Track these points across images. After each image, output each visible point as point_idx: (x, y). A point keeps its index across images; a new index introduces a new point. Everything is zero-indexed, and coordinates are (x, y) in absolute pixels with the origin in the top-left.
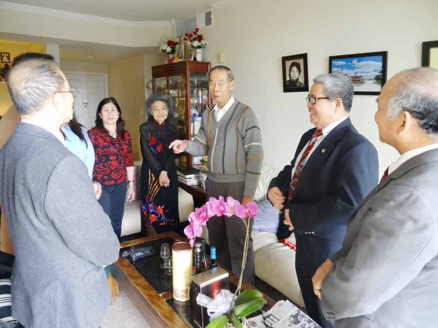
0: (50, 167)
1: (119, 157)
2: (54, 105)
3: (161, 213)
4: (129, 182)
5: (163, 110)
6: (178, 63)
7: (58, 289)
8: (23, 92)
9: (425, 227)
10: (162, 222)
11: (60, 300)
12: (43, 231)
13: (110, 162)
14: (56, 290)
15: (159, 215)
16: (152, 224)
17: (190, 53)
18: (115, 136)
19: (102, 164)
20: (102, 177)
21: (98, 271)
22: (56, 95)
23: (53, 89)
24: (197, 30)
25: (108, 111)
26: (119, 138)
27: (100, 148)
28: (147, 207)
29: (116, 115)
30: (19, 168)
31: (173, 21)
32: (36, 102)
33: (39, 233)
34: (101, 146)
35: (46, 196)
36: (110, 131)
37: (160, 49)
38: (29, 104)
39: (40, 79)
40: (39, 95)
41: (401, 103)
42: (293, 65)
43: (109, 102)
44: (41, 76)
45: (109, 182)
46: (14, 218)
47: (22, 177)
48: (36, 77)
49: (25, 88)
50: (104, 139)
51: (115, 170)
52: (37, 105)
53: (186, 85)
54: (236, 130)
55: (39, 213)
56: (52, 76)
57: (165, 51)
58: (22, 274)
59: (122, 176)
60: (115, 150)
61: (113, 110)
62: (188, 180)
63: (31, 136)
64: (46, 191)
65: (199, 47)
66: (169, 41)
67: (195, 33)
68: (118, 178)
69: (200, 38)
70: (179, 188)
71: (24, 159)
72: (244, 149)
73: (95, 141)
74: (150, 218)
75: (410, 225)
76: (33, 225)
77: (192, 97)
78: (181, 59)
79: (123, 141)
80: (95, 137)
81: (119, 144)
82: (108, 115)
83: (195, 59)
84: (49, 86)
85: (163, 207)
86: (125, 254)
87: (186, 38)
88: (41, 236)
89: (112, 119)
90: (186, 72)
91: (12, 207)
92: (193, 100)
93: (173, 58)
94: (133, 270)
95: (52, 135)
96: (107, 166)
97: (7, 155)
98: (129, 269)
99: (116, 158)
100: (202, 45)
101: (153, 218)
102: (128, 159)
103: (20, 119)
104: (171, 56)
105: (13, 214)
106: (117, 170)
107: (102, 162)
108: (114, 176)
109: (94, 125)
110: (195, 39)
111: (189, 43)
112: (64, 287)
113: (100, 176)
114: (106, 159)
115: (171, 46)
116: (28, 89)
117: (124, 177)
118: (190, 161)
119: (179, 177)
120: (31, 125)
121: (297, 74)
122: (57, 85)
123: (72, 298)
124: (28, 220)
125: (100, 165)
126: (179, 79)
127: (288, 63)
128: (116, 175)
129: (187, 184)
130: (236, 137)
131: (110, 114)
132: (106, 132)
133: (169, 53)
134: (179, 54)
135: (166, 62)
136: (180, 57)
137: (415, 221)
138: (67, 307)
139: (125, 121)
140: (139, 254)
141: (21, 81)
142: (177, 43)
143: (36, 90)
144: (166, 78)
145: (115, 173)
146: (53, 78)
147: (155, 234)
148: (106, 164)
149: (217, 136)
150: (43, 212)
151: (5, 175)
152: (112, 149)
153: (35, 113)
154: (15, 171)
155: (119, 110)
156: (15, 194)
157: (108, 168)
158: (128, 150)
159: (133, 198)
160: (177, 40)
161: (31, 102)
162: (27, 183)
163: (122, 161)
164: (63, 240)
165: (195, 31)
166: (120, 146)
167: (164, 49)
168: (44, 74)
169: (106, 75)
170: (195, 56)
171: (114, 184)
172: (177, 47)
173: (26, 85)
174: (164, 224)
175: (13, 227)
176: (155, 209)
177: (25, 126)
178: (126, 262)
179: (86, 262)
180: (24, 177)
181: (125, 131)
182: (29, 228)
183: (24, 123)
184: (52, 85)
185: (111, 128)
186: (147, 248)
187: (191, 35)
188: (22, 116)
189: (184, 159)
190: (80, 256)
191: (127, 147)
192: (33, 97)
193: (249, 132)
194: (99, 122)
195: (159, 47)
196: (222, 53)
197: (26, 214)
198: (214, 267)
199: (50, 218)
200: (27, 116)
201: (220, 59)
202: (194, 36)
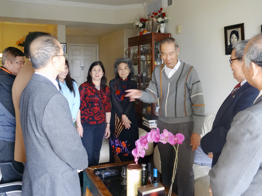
0: (47, 100)
1: (101, 104)
2: (53, 64)
3: (125, 147)
4: (107, 123)
5: (125, 70)
6: (147, 35)
7: (48, 179)
8: (36, 56)
9: (257, 136)
10: (126, 153)
11: (48, 186)
12: (41, 140)
13: (94, 108)
14: (46, 179)
15: (123, 148)
16: (117, 155)
17: (156, 27)
18: (99, 89)
19: (88, 109)
20: (88, 119)
21: (72, 171)
22: (54, 58)
23: (53, 54)
24: (161, 9)
25: (96, 71)
26: (101, 90)
27: (88, 96)
28: (114, 142)
29: (101, 74)
30: (30, 100)
31: (145, 4)
32: (43, 62)
33: (39, 141)
34: (89, 95)
35: (43, 117)
36: (96, 85)
37: (135, 25)
38: (39, 63)
39: (46, 48)
40: (44, 58)
41: (250, 57)
42: (233, 33)
43: (97, 65)
44: (46, 46)
45: (93, 122)
46: (26, 131)
47: (31, 105)
48: (43, 47)
49: (37, 54)
50: (91, 90)
51: (97, 113)
52: (43, 64)
53: (152, 51)
54: (185, 84)
55: (39, 128)
56: (53, 46)
57: (138, 26)
58: (29, 168)
59: (102, 118)
60: (98, 99)
61: (99, 70)
62: (150, 124)
63: (39, 82)
64: (43, 114)
65: (162, 22)
66: (141, 19)
67: (160, 12)
68: (99, 119)
69: (163, 15)
70: (139, 128)
71: (33, 95)
72: (190, 98)
73: (85, 91)
74: (117, 150)
75: (248, 136)
76: (36, 136)
77: (156, 60)
78: (149, 31)
79: (104, 93)
80: (85, 89)
81: (102, 95)
82: (96, 74)
83: (159, 31)
84: (50, 52)
85: (126, 142)
86: (98, 173)
87: (153, 15)
88: (40, 143)
89: (98, 76)
90: (152, 42)
91: (25, 125)
92: (157, 63)
93: (144, 31)
94: (102, 184)
95: (51, 82)
96: (92, 110)
97: (26, 93)
98: (99, 183)
99: (98, 105)
100: (165, 20)
101: (118, 150)
102: (107, 107)
103: (35, 72)
104: (142, 29)
105: (26, 129)
106: (99, 113)
107: (89, 108)
108: (96, 118)
109: (86, 80)
110: (159, 16)
111: (155, 19)
112: (51, 178)
113: (87, 117)
114: (92, 105)
115: (143, 22)
116: (39, 54)
117: (103, 120)
118: (153, 110)
119: (144, 122)
120: (39, 75)
121: (236, 40)
122: (55, 52)
123: (55, 185)
124: (33, 132)
125: (87, 110)
126: (147, 47)
127: (229, 32)
128: (97, 117)
129: (150, 127)
130: (184, 89)
131: (97, 73)
132: (93, 85)
133: (141, 28)
134: (148, 28)
135: (138, 35)
136: (148, 30)
137: (251, 133)
138: (52, 191)
139: (107, 79)
140: (107, 173)
141: (35, 50)
142: (147, 20)
143: (43, 55)
144: (137, 46)
145: (97, 116)
146: (53, 47)
147: (120, 161)
148: (91, 109)
149: (170, 89)
150: (41, 127)
151: (24, 105)
152: (96, 98)
153: (42, 68)
154: (28, 102)
155: (104, 71)
156: (28, 116)
157: (92, 112)
158: (107, 99)
159: (109, 135)
160: (147, 18)
161: (40, 61)
162: (34, 109)
163: (103, 107)
164: (52, 147)
165: (160, 10)
166: (102, 96)
167: (137, 24)
168: (48, 45)
169: (98, 46)
170: (159, 29)
171: (96, 124)
172: (147, 22)
173: (38, 51)
174: (127, 155)
175: (26, 137)
176: (120, 143)
177: (36, 76)
178: (98, 178)
179: (65, 164)
180: (32, 106)
181: (107, 86)
182: (33, 138)
183: (36, 74)
184: (52, 52)
185: (97, 83)
186: (113, 170)
187: (157, 14)
188: (35, 70)
189: (149, 109)
190: (61, 159)
191: (106, 97)
192: (41, 59)
193: (195, 86)
194: (90, 78)
195: (134, 23)
196: (179, 26)
197: (32, 128)
198: (156, 182)
199: (45, 131)
200: (38, 70)
201: (178, 31)
202: (159, 14)
